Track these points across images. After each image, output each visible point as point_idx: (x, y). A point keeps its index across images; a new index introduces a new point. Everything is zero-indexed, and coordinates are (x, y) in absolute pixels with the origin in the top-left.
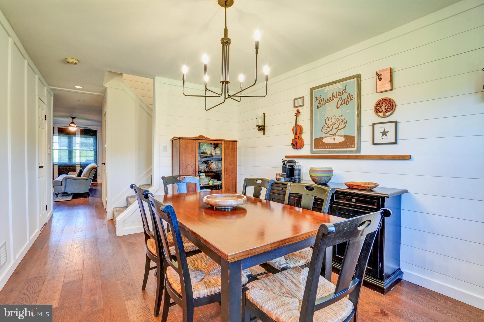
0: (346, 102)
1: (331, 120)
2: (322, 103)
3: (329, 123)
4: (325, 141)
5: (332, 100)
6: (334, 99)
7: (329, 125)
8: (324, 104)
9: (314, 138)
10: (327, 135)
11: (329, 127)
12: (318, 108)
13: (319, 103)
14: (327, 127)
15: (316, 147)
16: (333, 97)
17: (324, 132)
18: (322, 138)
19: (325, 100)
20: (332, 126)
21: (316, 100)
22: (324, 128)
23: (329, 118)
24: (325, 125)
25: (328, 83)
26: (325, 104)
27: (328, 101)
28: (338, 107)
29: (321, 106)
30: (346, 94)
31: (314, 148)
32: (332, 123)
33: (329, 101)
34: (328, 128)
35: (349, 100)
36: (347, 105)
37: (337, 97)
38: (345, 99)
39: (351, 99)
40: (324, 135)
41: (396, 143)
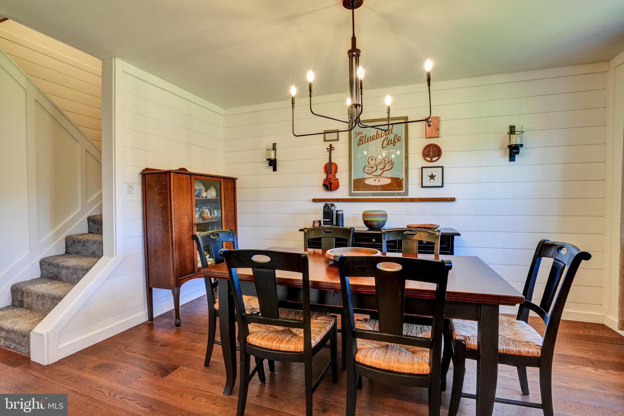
0: (392, 142)
1: (375, 160)
2: (364, 140)
3: (372, 163)
4: (367, 182)
5: (377, 138)
6: (379, 138)
7: (373, 166)
8: (366, 141)
9: (353, 179)
10: (371, 176)
11: (372, 167)
12: (358, 146)
13: (360, 140)
14: (370, 167)
15: (355, 189)
16: (378, 136)
17: (367, 173)
18: (364, 179)
19: (368, 138)
20: (377, 167)
21: (356, 136)
22: (366, 168)
23: (373, 158)
24: (368, 164)
25: (372, 120)
26: (368, 141)
27: (371, 139)
28: (384, 147)
29: (362, 144)
30: (393, 135)
31: (354, 190)
32: (376, 163)
33: (373, 139)
34: (372, 169)
35: (397, 141)
36: (394, 146)
37: (382, 136)
38: (392, 139)
39: (399, 141)
40: (367, 176)
41: (442, 186)
